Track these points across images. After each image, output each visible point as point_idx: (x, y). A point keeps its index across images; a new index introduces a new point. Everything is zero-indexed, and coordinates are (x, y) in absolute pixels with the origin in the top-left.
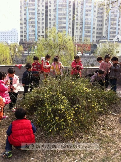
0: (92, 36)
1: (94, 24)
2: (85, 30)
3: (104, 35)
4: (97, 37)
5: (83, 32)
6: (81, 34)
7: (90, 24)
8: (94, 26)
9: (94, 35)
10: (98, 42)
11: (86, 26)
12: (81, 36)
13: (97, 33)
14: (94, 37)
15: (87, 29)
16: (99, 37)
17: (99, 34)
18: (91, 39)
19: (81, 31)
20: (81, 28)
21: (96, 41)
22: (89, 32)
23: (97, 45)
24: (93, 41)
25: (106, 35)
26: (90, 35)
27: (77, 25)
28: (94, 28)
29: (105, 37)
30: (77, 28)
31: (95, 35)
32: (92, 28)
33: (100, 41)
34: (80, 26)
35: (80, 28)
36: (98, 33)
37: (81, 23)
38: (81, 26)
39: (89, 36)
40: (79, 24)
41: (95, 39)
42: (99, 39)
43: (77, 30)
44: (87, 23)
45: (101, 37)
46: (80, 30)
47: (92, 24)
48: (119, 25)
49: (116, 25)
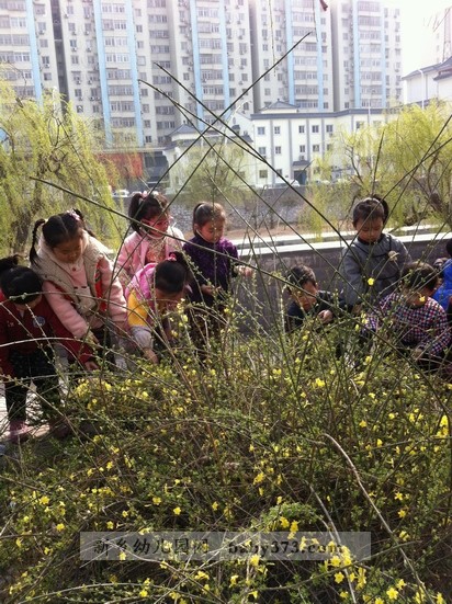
0: (139, 122)
1: (143, 77)
2: (113, 99)
4: (159, 125)
5: (106, 106)
6: (97, 117)
7: (129, 77)
9: (147, 117)
10: (168, 142)
11: (115, 83)
12: (99, 125)
13: (158, 110)
14: (147, 124)
15: (119, 94)
16: (167, 123)
17: (165, 113)
18: (138, 133)
19: (95, 103)
20: (95, 93)
21: (160, 139)
22: (127, 106)
23: (164, 153)
24: (148, 139)
25: (190, 116)
26: (133, 118)
27: (78, 80)
28: (144, 93)
30: (78, 93)
31: (152, 117)
32: (137, 91)
33: (173, 139)
34: (89, 83)
35: (89, 93)
36: (162, 111)
37: (92, 75)
38: (94, 86)
39: (130, 122)
40: (85, 77)
41: (153, 132)
42: (167, 132)
43: (80, 99)
44: (114, 74)
45: (173, 125)
46: (91, 100)
47: (135, 76)
48: (231, 77)
49: (220, 77)
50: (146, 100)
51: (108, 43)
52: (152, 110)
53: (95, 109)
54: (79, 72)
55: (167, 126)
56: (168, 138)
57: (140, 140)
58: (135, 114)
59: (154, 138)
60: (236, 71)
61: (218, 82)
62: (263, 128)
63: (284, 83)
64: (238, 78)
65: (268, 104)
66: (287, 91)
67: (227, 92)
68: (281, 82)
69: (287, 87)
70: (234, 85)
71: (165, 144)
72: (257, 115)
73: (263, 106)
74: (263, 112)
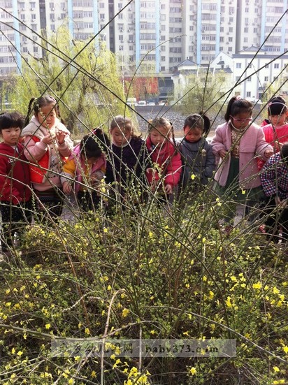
0: (158, 58)
1: (163, 28)
2: (142, 42)
3: (188, 54)
4: (171, 60)
5: (138, 47)
6: (131, 53)
7: (154, 28)
8: (162, 32)
9: (163, 54)
11: (144, 31)
12: (132, 58)
13: (171, 50)
14: (163, 58)
15: (147, 39)
16: (176, 59)
17: (175, 52)
18: (157, 64)
19: (131, 44)
20: (132, 38)
21: (170, 69)
22: (151, 47)
23: (172, 78)
24: (163, 69)
25: (191, 54)
26: (154, 55)
27: (121, 29)
28: (163, 38)
29: (191, 58)
30: (121, 38)
31: (167, 54)
32: (158, 37)
33: (179, 69)
34: (128, 31)
35: (128, 38)
36: (173, 50)
37: (131, 26)
38: (131, 33)
39: (153, 57)
40: (126, 27)
41: (167, 64)
42: (176, 64)
43: (122, 42)
44: (144, 25)
45: (180, 60)
46: (129, 42)
47: (158, 27)
48: (222, 29)
49: (214, 29)
52: (167, 49)
53: (131, 48)
54: (122, 24)
55: (176, 60)
56: (176, 68)
57: (158, 68)
58: (156, 52)
59: (167, 68)
60: (225, 26)
61: (212, 32)
62: (240, 64)
63: (258, 34)
64: (226, 30)
65: (245, 48)
66: (260, 39)
67: (218, 39)
68: (255, 34)
69: (260, 37)
70: (223, 34)
71: (174, 72)
72: (237, 55)
73: (241, 49)
74: (241, 53)
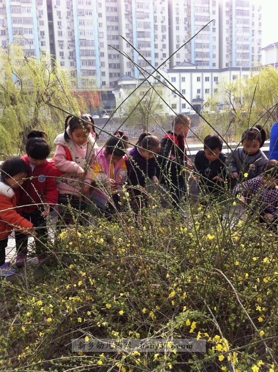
0: (99, 73)
1: (101, 45)
2: (83, 58)
3: (126, 69)
4: (111, 75)
5: (78, 63)
6: (73, 69)
7: (93, 45)
8: (101, 48)
9: (103, 69)
10: (116, 86)
11: (84, 48)
12: (74, 74)
13: (110, 65)
14: (103, 74)
15: (87, 55)
16: (115, 74)
17: (114, 68)
18: (98, 79)
19: (72, 60)
20: (72, 54)
21: (111, 83)
22: (91, 63)
23: (113, 92)
24: (104, 83)
25: (129, 70)
26: (95, 70)
27: (61, 46)
28: (102, 55)
29: (129, 74)
30: (62, 54)
31: (106, 70)
32: (98, 53)
33: (119, 84)
34: (69, 48)
35: (68, 54)
36: (113, 66)
37: (71, 43)
38: (71, 50)
39: (93, 73)
40: (66, 44)
41: (107, 79)
42: (116, 79)
43: (63, 58)
44: (84, 43)
45: (119, 75)
46: (69, 58)
47: (97, 44)
48: (156, 46)
49: (149, 46)
50: (103, 59)
51: (80, 23)
52: (107, 65)
53: (72, 64)
54: (62, 41)
55: (115, 76)
56: (116, 83)
57: (99, 84)
58: (96, 68)
59: (107, 83)
60: (159, 42)
61: (148, 49)
62: (175, 78)
63: (188, 50)
64: (160, 47)
65: (178, 63)
66: (190, 55)
67: (153, 55)
68: (186, 50)
69: (190, 53)
70: (158, 51)
71: (114, 87)
72: (171, 70)
73: (175, 64)
74: (175, 68)
